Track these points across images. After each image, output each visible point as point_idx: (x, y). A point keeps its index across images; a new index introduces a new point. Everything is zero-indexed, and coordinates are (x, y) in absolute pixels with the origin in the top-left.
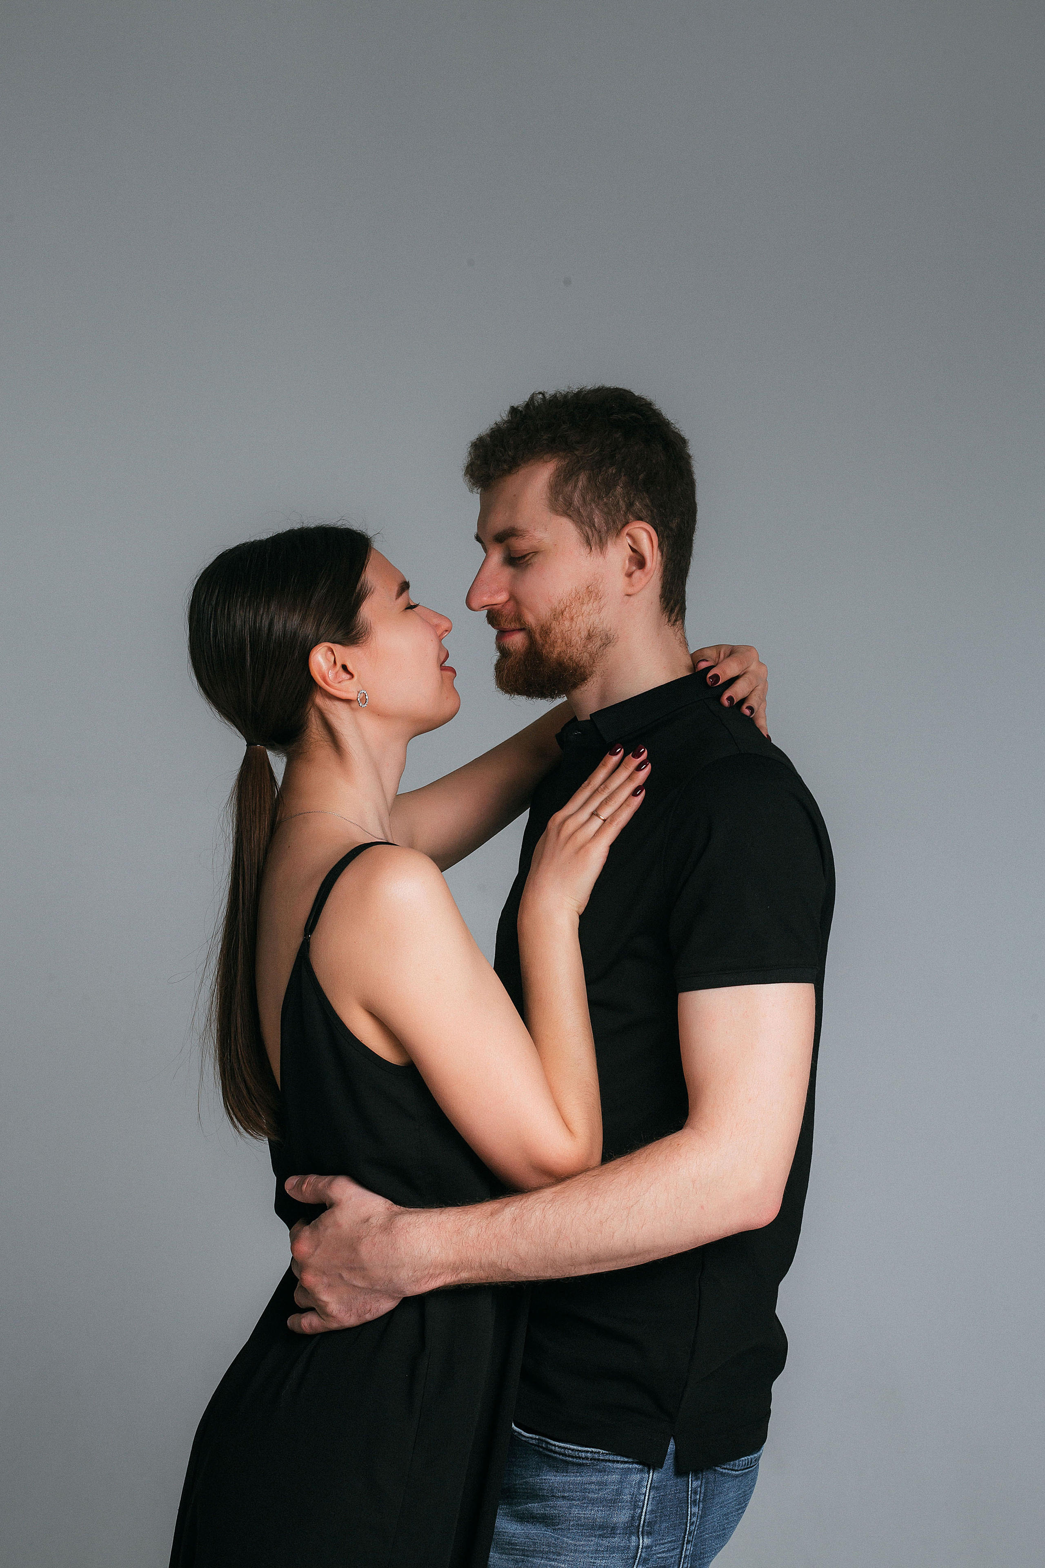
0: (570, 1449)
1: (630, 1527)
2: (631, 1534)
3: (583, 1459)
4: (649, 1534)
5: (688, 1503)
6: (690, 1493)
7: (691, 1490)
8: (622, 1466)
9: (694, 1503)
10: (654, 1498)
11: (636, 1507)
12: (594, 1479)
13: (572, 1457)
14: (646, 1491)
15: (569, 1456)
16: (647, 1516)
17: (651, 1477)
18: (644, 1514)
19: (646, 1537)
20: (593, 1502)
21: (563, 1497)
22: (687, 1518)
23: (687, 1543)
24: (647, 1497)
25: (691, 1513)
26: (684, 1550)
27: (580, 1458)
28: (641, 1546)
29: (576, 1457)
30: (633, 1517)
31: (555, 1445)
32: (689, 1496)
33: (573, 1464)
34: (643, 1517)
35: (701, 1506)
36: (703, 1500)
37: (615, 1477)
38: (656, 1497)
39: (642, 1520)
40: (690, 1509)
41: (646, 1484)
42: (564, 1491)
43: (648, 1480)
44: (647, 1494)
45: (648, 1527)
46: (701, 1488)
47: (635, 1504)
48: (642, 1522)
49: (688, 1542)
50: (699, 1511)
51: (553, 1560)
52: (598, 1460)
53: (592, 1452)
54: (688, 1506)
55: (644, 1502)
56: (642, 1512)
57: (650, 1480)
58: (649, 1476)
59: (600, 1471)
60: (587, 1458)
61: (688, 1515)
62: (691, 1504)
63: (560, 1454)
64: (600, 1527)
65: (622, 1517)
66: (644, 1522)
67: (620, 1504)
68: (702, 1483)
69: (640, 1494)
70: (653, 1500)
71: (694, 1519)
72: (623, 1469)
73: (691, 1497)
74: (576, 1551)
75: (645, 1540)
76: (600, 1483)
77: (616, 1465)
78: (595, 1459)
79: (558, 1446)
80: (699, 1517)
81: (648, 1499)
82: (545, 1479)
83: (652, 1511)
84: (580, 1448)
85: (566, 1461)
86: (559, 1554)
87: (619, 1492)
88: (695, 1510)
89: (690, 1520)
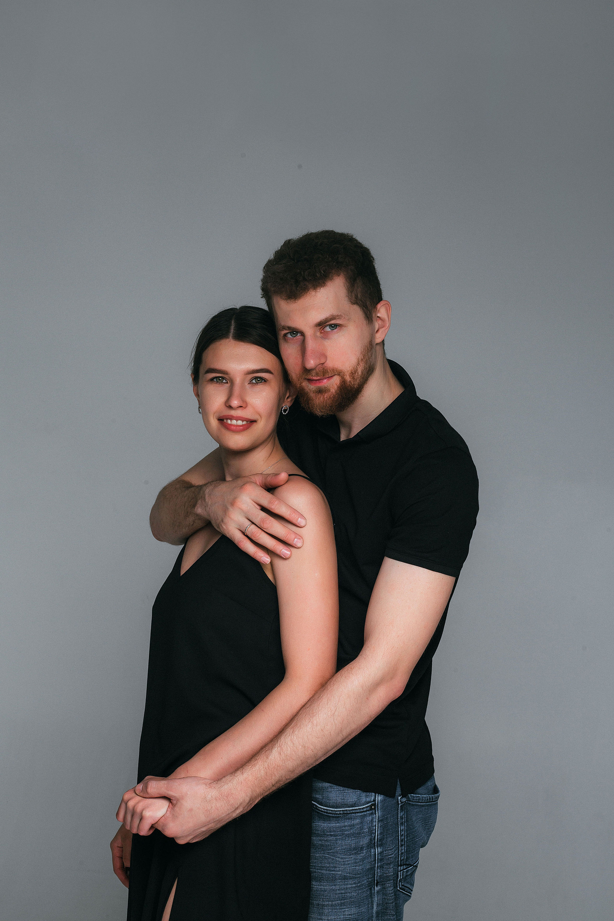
0: (330, 810)
1: (370, 845)
2: (371, 848)
3: (338, 814)
4: (381, 845)
5: (398, 825)
6: (399, 819)
7: (400, 818)
8: (360, 814)
9: (402, 824)
10: (381, 826)
11: (371, 833)
12: (346, 824)
13: (332, 814)
14: (376, 824)
15: (330, 813)
16: (379, 837)
17: (377, 816)
18: (376, 836)
19: (379, 848)
20: (348, 836)
21: (330, 835)
22: (399, 833)
23: (401, 847)
24: (377, 827)
25: (400, 830)
26: (400, 850)
27: (336, 814)
28: (377, 854)
29: (334, 814)
30: (371, 839)
31: (321, 808)
32: (399, 821)
33: (333, 817)
34: (376, 838)
35: (406, 824)
36: (406, 821)
37: (357, 821)
38: (382, 825)
39: (376, 839)
40: (399, 828)
41: (375, 820)
42: (330, 832)
43: (376, 817)
44: (377, 826)
45: (380, 842)
46: (404, 815)
47: (371, 832)
48: (376, 841)
49: (402, 845)
50: (405, 827)
51: (333, 871)
52: (347, 813)
53: (343, 811)
54: (399, 826)
55: (376, 830)
56: (375, 835)
57: (377, 818)
58: (376, 816)
59: (349, 819)
60: (341, 814)
61: (399, 831)
62: (400, 825)
63: (325, 812)
64: (354, 849)
65: (365, 841)
66: (377, 840)
67: (363, 835)
68: (404, 812)
69: (373, 826)
70: (380, 828)
71: (403, 833)
72: (361, 816)
73: (400, 822)
74: (344, 864)
75: (379, 850)
76: (349, 826)
77: (357, 815)
78: (345, 814)
79: (323, 808)
80: (406, 831)
81: (378, 828)
82: (318, 825)
83: (381, 833)
84: (336, 810)
85: (328, 816)
86: (335, 867)
87: (361, 828)
88: (403, 828)
89: (400, 834)
